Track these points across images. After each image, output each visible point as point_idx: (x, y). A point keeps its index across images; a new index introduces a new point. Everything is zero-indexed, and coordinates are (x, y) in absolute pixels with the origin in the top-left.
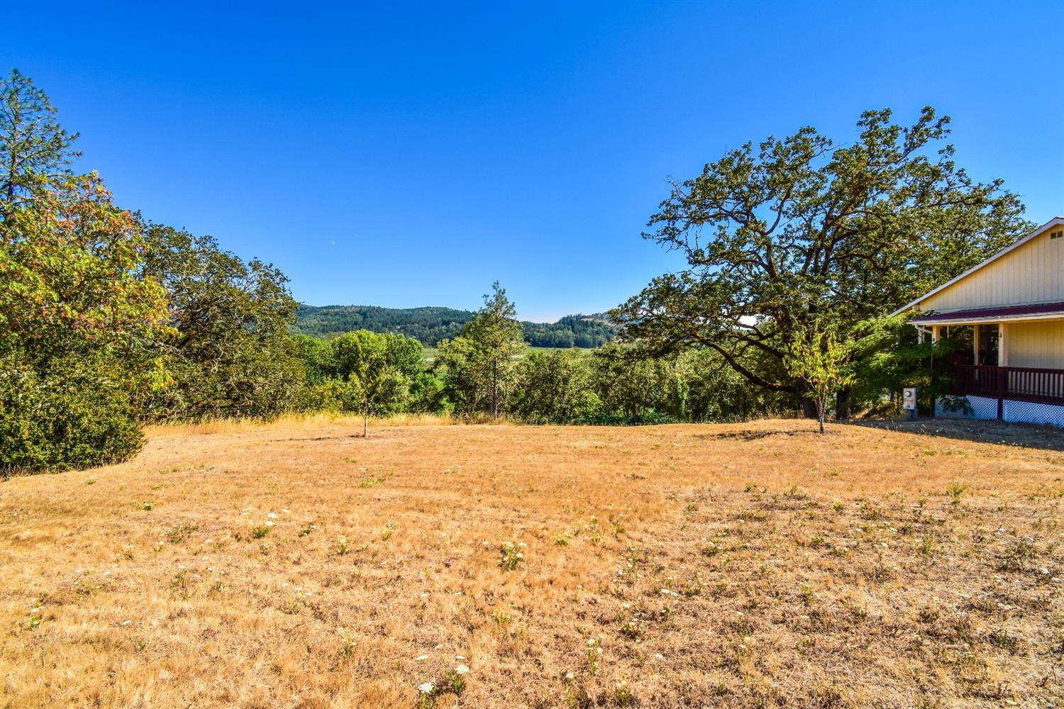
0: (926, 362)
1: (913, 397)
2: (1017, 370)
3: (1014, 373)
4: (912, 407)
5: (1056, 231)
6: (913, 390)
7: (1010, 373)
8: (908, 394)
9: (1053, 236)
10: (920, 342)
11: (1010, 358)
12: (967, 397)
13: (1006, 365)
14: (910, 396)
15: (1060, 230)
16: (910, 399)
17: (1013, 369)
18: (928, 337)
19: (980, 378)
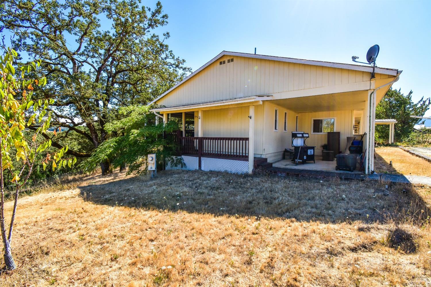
0: (160, 136)
1: (154, 161)
2: (209, 139)
3: (207, 140)
4: (154, 169)
5: (222, 60)
6: (154, 156)
7: (205, 140)
8: (151, 159)
9: (221, 63)
10: (157, 124)
11: (204, 132)
12: (183, 157)
13: (202, 136)
14: (152, 160)
15: (224, 60)
16: (152, 162)
17: (206, 138)
18: (161, 120)
19: (185, 145)
